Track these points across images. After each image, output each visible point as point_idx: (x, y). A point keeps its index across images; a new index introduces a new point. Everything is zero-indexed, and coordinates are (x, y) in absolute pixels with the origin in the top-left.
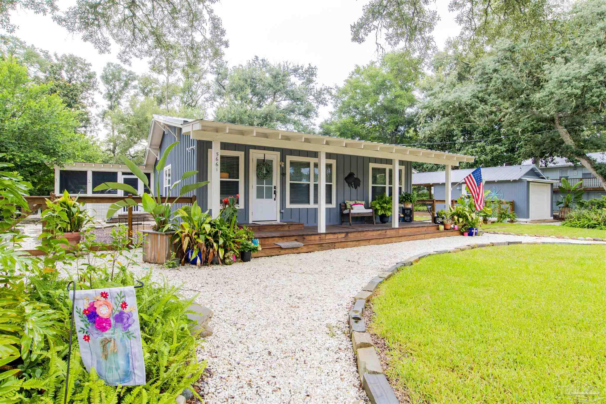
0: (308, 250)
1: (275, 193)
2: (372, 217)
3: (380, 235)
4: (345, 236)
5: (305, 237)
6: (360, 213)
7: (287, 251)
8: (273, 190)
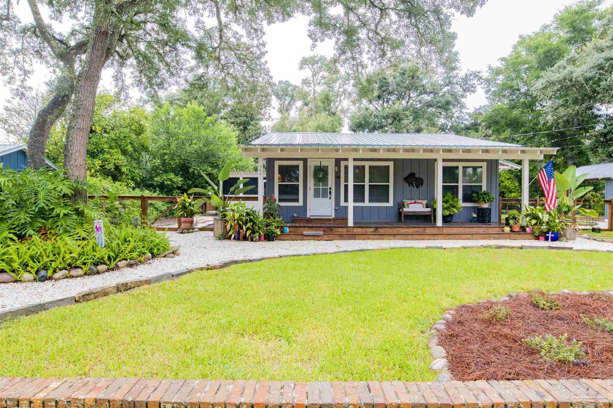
0: (329, 239)
1: (330, 193)
2: (431, 215)
3: (417, 231)
4: (374, 231)
5: (333, 229)
6: (415, 212)
7: (309, 238)
8: (329, 190)
